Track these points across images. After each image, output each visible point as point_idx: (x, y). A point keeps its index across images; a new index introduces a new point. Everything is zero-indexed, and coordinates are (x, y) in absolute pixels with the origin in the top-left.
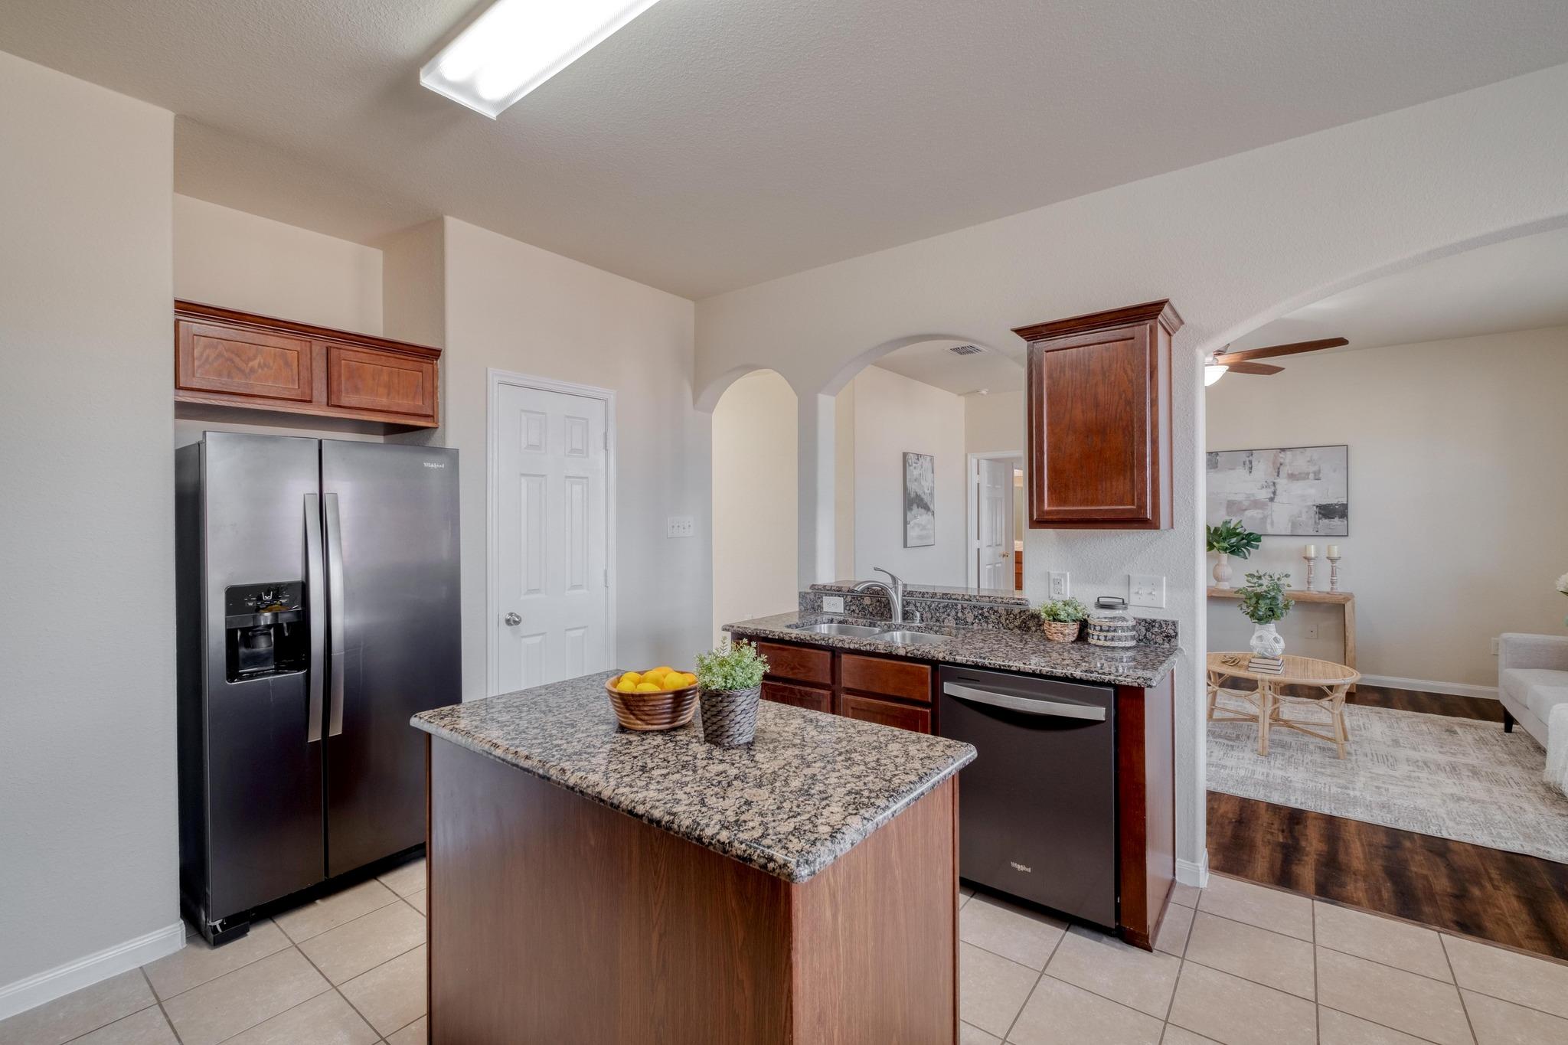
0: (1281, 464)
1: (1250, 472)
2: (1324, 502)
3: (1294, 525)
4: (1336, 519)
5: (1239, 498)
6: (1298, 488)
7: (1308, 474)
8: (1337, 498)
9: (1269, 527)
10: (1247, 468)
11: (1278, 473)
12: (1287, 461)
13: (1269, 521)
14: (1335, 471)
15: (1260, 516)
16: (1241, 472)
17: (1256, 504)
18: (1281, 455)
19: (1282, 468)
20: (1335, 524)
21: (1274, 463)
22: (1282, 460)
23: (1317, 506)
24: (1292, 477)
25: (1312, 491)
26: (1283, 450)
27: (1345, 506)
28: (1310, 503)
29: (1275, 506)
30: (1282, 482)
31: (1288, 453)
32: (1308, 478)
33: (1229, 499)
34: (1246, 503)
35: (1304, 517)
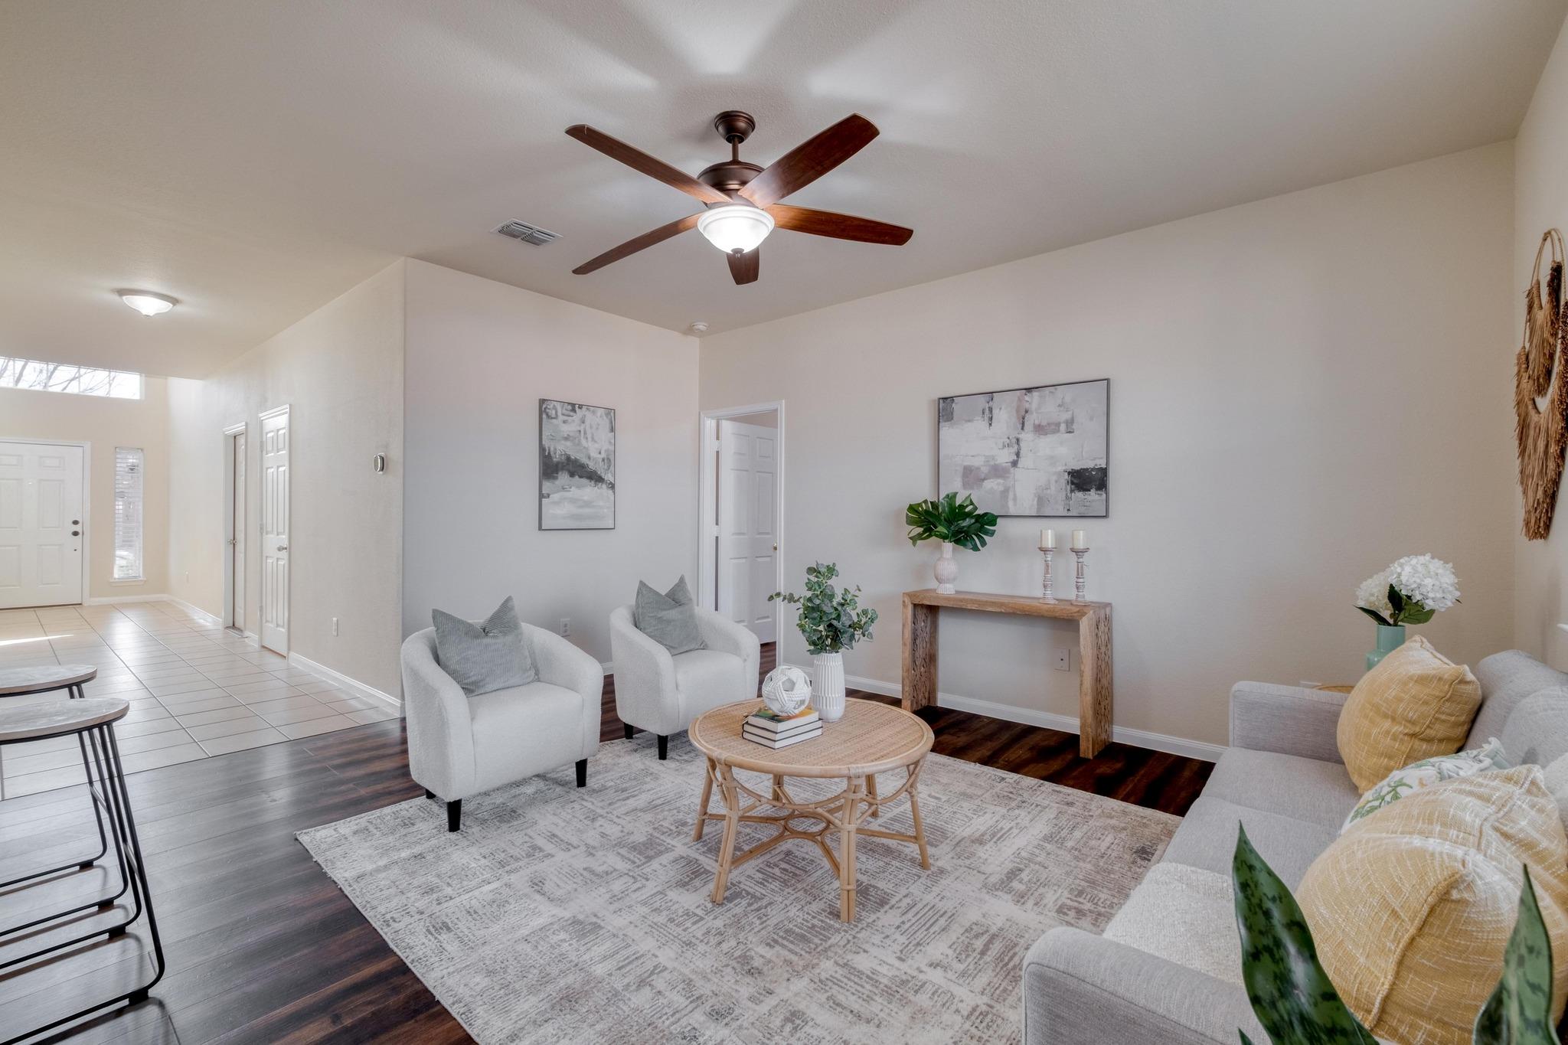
0: (1027, 412)
2: (1077, 467)
3: (1041, 500)
4: (1093, 492)
5: (977, 462)
6: (1047, 446)
7: (1058, 425)
8: (1095, 459)
9: (1011, 504)
10: (986, 418)
11: (1023, 424)
12: (1034, 406)
13: (1011, 495)
14: (1091, 419)
15: (1001, 488)
16: (980, 424)
17: (998, 471)
18: (1027, 398)
19: (1027, 416)
20: (1090, 498)
21: (1018, 411)
22: (1027, 406)
23: (1069, 473)
24: (1039, 429)
25: (1062, 451)
26: (1029, 390)
27: (1104, 472)
28: (1061, 468)
29: (1018, 473)
30: (1027, 437)
31: (1035, 394)
32: (1058, 431)
33: (966, 464)
34: (985, 470)
35: (1053, 488)
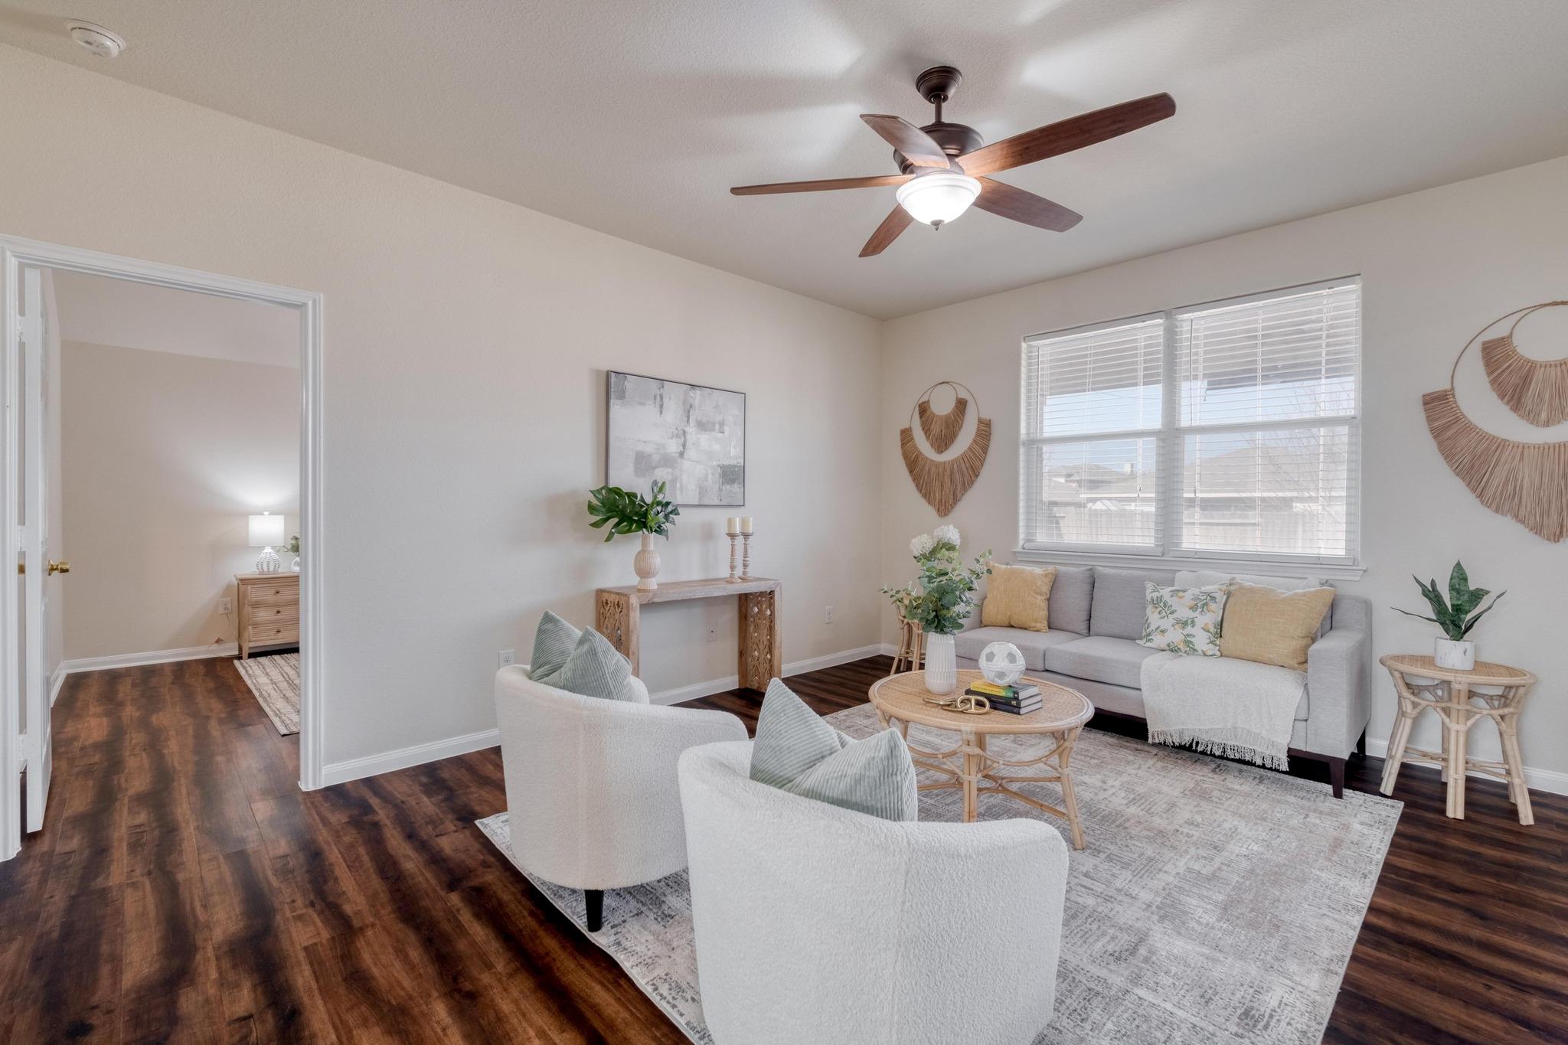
0: (691, 406)
1: (661, 412)
2: (726, 463)
3: (702, 491)
4: (736, 485)
5: (648, 449)
6: (706, 441)
7: (714, 424)
8: (737, 458)
9: (677, 492)
10: (657, 405)
11: (688, 417)
12: (696, 403)
13: (677, 484)
14: (735, 422)
15: (669, 477)
16: (652, 410)
17: (667, 460)
18: (692, 394)
19: (691, 410)
20: (734, 491)
21: (685, 404)
22: (692, 401)
23: (721, 468)
24: (702, 426)
25: (717, 447)
26: (693, 386)
27: (743, 469)
28: (715, 463)
29: (684, 464)
30: (691, 429)
31: (698, 392)
32: (714, 430)
33: (638, 449)
34: (656, 458)
35: (710, 481)
